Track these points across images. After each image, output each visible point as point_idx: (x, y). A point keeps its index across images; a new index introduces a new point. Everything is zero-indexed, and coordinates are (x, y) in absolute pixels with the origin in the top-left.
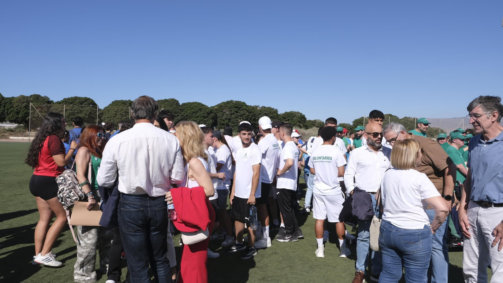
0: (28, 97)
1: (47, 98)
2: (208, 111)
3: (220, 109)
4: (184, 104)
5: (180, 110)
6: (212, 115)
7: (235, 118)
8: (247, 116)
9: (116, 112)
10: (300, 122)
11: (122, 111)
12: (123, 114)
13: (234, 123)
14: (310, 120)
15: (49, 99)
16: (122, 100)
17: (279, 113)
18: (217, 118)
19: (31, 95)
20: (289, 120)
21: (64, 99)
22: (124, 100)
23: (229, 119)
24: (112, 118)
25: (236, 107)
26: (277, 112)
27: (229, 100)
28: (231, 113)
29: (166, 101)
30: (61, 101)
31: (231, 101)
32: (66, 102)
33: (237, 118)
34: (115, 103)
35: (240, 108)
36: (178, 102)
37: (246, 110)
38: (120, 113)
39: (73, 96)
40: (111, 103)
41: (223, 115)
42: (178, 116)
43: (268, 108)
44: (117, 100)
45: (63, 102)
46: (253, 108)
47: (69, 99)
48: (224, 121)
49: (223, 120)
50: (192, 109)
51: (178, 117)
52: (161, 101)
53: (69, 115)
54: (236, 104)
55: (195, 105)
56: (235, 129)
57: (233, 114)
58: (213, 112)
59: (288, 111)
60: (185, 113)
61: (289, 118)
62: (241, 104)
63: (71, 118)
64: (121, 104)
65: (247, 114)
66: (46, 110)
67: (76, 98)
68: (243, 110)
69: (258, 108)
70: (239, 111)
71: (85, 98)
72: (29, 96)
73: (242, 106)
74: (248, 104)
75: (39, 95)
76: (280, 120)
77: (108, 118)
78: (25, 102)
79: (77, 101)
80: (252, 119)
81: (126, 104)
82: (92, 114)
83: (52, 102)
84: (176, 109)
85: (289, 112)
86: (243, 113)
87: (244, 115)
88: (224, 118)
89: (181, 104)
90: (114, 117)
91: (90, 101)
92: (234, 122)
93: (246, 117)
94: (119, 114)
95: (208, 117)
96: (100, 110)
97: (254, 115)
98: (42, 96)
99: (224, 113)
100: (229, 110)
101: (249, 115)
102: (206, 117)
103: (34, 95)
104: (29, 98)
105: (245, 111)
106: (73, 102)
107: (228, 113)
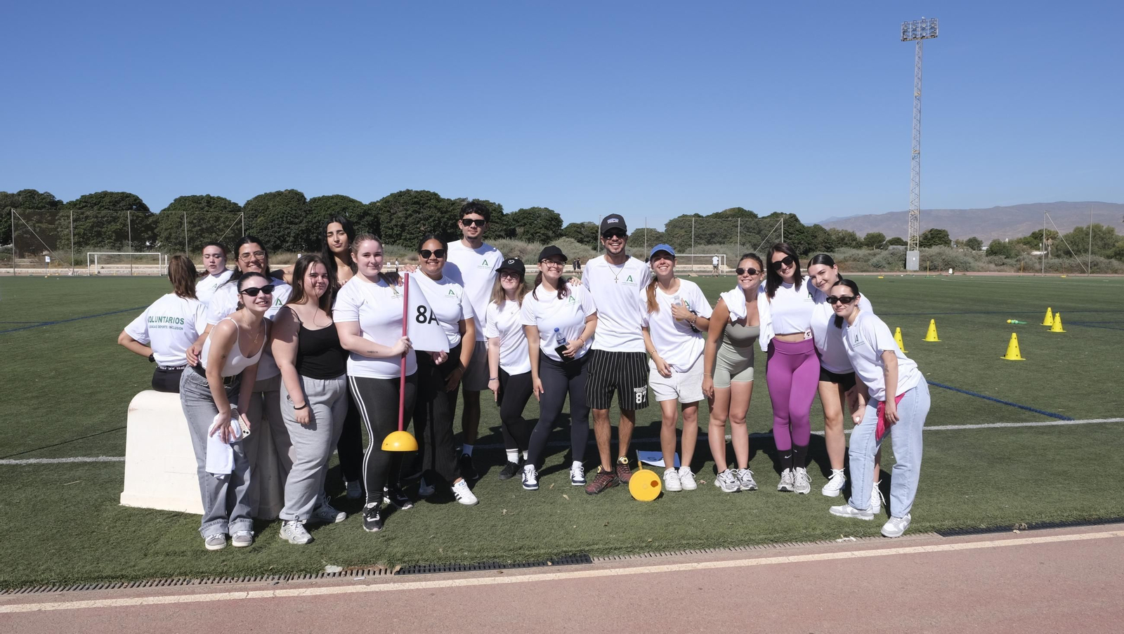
0: (13, 195)
1: (50, 195)
2: (359, 211)
3: (386, 207)
4: (314, 200)
5: (305, 211)
6: (368, 218)
7: (414, 223)
8: (436, 219)
10: (546, 227)
11: (193, 217)
12: (195, 221)
13: (413, 234)
14: (570, 224)
15: (54, 197)
16: (194, 196)
17: (505, 212)
18: (379, 224)
19: (20, 191)
20: (525, 224)
21: (83, 196)
22: (198, 194)
23: (403, 226)
24: (175, 230)
25: (415, 203)
26: (502, 209)
27: (403, 189)
28: (406, 214)
29: (279, 194)
30: (77, 200)
31: (408, 191)
32: (85, 202)
33: (417, 224)
34: (181, 203)
35: (423, 204)
36: (303, 196)
37: (435, 207)
39: (100, 191)
40: (173, 202)
41: (391, 220)
42: (301, 222)
44: (184, 195)
45: (80, 202)
46: (453, 204)
47: (91, 196)
48: (392, 229)
49: (390, 229)
50: (328, 208)
51: (301, 225)
52: (271, 194)
53: (92, 227)
54: (415, 197)
55: (335, 201)
56: (414, 245)
57: (411, 215)
58: (369, 215)
59: (527, 207)
60: (315, 217)
61: (525, 221)
62: (427, 196)
63: (95, 231)
64: (191, 202)
65: (439, 214)
66: (49, 218)
67: (105, 194)
68: (430, 207)
70: (422, 210)
71: (123, 193)
72: (15, 192)
73: (430, 200)
74: (443, 196)
75: (35, 191)
76: (506, 225)
77: (166, 229)
78: (7, 206)
79: (107, 199)
80: (449, 225)
81: (200, 203)
82: (137, 224)
83: (60, 202)
84: (296, 210)
85: (526, 210)
86: (429, 213)
87: (431, 217)
88: (393, 222)
89: (308, 200)
90: (177, 227)
91: (133, 199)
92: (412, 232)
93: (434, 220)
95: (359, 224)
96: (153, 214)
97: (452, 217)
98: (41, 191)
99: (394, 214)
100: (401, 208)
101: (443, 217)
102: (356, 222)
103: (25, 191)
104: (17, 198)
105: (434, 209)
106: (100, 202)
107: (400, 214)
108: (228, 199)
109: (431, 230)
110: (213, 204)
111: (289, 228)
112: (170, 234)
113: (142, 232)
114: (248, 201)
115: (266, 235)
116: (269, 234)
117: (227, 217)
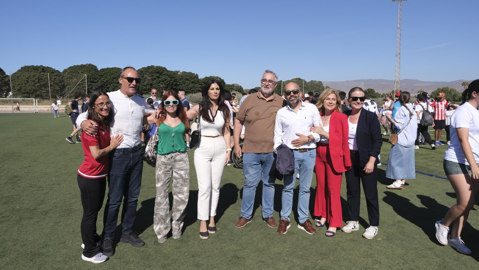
3: (142, 75)
4: (103, 70)
5: (99, 76)
7: (157, 83)
8: (168, 81)
9: (28, 79)
11: (35, 78)
14: (229, 85)
17: (199, 78)
22: (35, 65)
23: (151, 85)
25: (157, 72)
26: (198, 77)
27: (150, 65)
28: (153, 78)
29: (83, 66)
31: (152, 67)
33: (159, 84)
34: (25, 69)
35: (161, 73)
36: (96, 68)
37: (167, 75)
38: (32, 79)
40: (20, 69)
41: (145, 81)
42: (98, 82)
43: (189, 73)
44: (27, 65)
46: (174, 74)
48: (146, 86)
49: (144, 86)
50: (112, 74)
52: (78, 66)
54: (157, 70)
55: (115, 70)
57: (155, 79)
59: (208, 76)
60: (105, 79)
62: (163, 69)
64: (32, 69)
65: (169, 79)
68: (165, 75)
69: (179, 74)
70: (160, 76)
73: (164, 71)
74: (168, 69)
76: (200, 85)
77: (18, 85)
80: (174, 84)
81: (38, 70)
84: (94, 75)
86: (165, 78)
87: (166, 80)
88: (145, 83)
89: (99, 69)
90: (25, 84)
92: (156, 87)
93: (167, 82)
94: (31, 81)
96: (7, 76)
97: (175, 80)
99: (146, 78)
100: (150, 75)
101: (171, 80)
107: (149, 78)
108: (53, 68)
109: (166, 87)
110: (46, 71)
111: (92, 85)
112: (21, 87)
113: (3, 86)
114: (65, 70)
115: (79, 88)
116: (80, 88)
117: (55, 79)
